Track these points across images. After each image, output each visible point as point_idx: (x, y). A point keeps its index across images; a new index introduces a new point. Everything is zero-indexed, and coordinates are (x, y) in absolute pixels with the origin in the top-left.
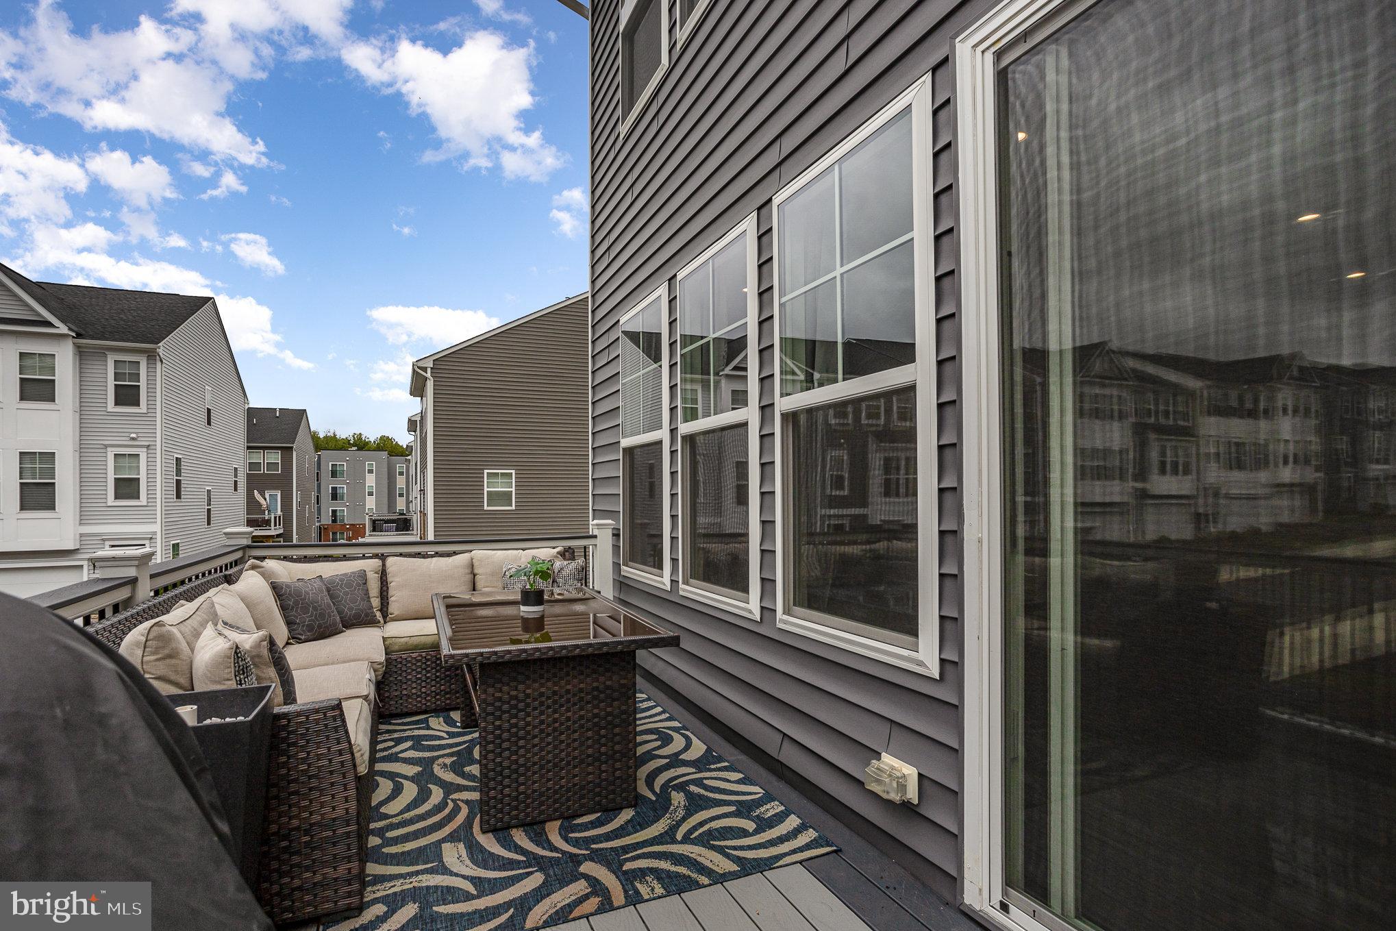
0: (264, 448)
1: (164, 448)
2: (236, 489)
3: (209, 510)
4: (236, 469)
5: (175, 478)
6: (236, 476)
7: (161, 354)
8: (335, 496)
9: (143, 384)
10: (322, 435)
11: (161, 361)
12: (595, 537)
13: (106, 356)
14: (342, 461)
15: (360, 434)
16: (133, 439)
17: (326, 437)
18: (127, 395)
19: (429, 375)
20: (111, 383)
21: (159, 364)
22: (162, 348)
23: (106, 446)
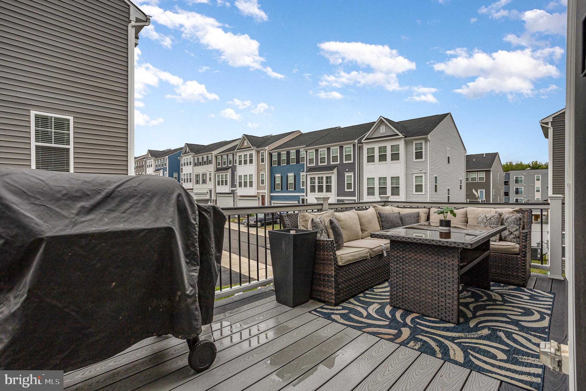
0: (478, 171)
1: (430, 173)
2: (461, 188)
3: (448, 197)
4: (461, 180)
5: (435, 184)
6: (461, 183)
7: (429, 139)
8: (517, 192)
9: (423, 150)
10: (514, 164)
11: (429, 141)
12: (549, 204)
13: (412, 142)
14: (522, 175)
15: (536, 161)
16: (421, 170)
17: (517, 165)
18: (419, 155)
19: (550, 125)
20: (414, 151)
21: (428, 142)
22: (429, 137)
23: (413, 174)
